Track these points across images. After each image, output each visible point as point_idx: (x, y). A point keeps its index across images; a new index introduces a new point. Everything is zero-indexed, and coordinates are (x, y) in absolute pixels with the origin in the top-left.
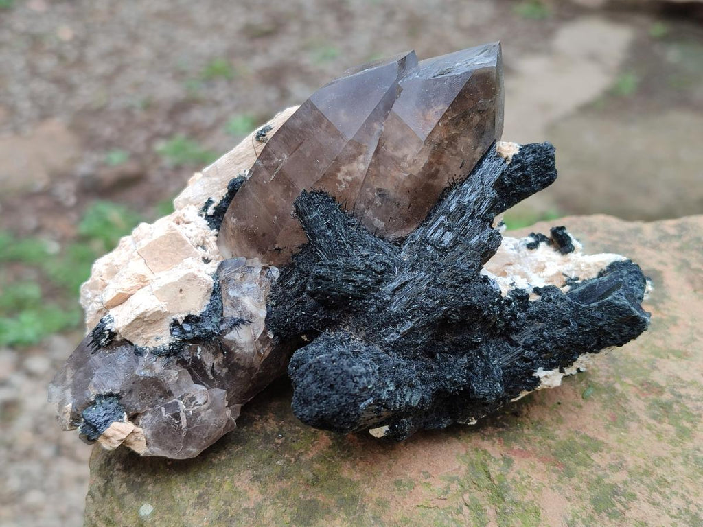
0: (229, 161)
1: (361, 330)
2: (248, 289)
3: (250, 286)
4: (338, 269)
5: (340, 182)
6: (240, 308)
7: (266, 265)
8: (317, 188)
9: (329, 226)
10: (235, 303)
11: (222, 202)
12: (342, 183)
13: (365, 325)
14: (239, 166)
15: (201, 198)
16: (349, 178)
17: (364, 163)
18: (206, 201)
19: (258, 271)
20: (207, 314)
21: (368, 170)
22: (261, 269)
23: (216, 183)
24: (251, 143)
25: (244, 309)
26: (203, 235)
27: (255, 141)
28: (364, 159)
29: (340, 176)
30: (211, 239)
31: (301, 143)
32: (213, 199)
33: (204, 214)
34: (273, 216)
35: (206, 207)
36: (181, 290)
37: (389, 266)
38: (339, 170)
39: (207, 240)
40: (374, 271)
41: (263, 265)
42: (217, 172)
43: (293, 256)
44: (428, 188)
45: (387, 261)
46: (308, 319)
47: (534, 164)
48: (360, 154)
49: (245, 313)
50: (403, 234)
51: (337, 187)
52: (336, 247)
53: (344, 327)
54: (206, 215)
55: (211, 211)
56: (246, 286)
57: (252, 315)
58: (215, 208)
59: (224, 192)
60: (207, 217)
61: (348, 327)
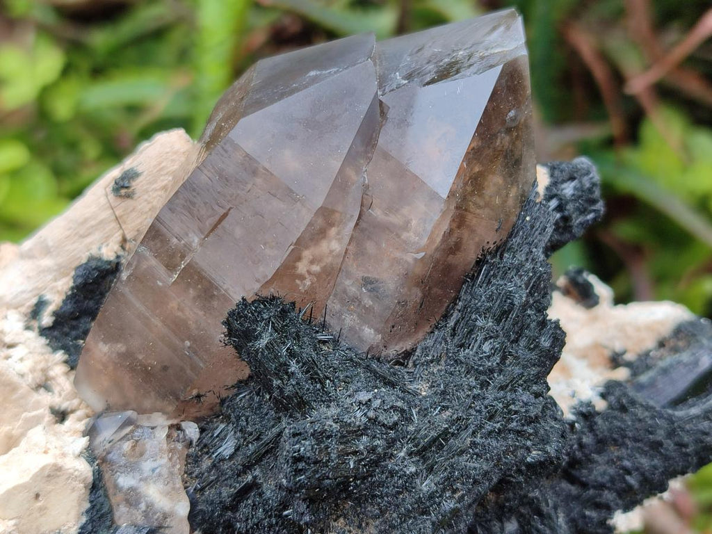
0: (68, 233)
1: (367, 524)
2: (153, 470)
3: (154, 465)
4: (328, 437)
5: (302, 278)
6: (143, 506)
7: (175, 422)
8: (266, 293)
9: (292, 354)
10: (132, 498)
11: (64, 302)
12: (305, 279)
13: (375, 517)
14: (89, 240)
15: (24, 296)
16: (316, 268)
17: (339, 240)
18: (34, 301)
19: (162, 434)
20: (90, 527)
21: (347, 250)
22: (167, 430)
23: (49, 270)
24: (103, 200)
25: (150, 506)
26: (42, 365)
27: (111, 196)
28: (338, 233)
29: (302, 267)
30: (58, 370)
31: (225, 215)
32: (48, 296)
33: (35, 324)
34: (183, 341)
35: (36, 312)
36: (37, 496)
37: (402, 411)
38: (299, 259)
39: (52, 373)
40: (384, 425)
41: (170, 422)
42: (47, 251)
43: (223, 401)
44: (447, 269)
45: (399, 404)
46: (277, 523)
47: (575, 198)
48: (331, 225)
49: (155, 513)
50: (408, 345)
51: (298, 286)
52: (308, 389)
53: (335, 521)
54: (39, 327)
55: (47, 319)
56: (147, 466)
57: (165, 516)
58: (55, 314)
59: (65, 284)
60: (44, 332)
61: (342, 520)
